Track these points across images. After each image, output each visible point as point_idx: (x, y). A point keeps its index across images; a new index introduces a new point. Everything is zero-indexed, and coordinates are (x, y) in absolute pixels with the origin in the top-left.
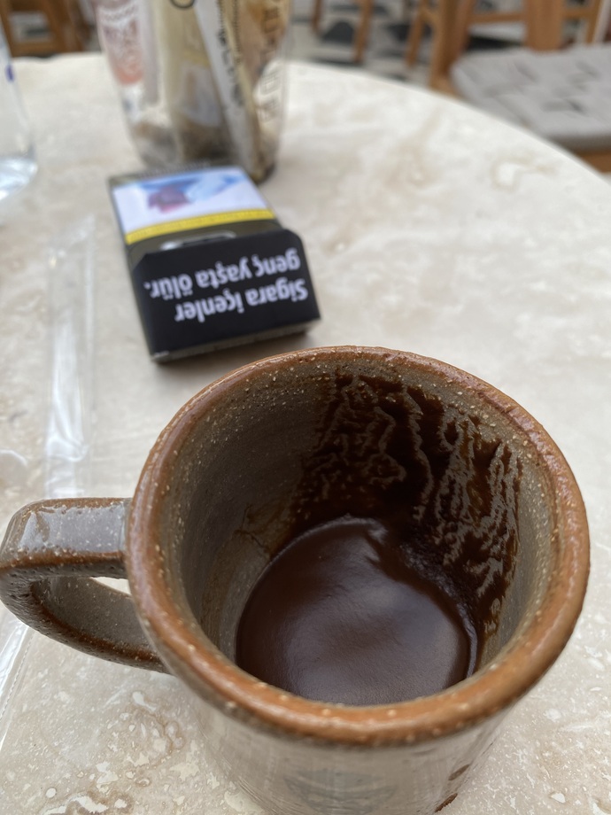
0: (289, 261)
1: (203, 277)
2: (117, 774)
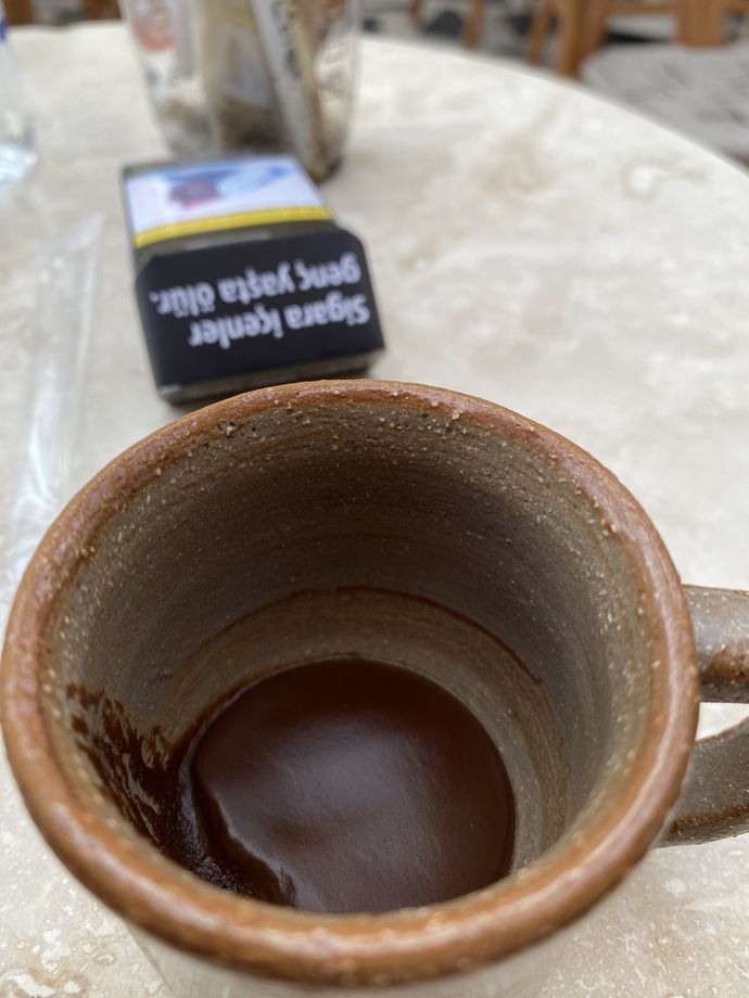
0: (345, 271)
1: (229, 289)
2: (71, 946)
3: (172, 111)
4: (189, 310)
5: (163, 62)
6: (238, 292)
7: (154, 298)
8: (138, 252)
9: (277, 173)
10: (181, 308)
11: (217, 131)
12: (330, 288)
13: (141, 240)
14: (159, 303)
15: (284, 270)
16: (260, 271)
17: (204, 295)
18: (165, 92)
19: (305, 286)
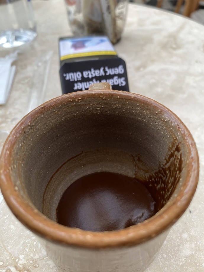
0: (120, 70)
1: (86, 74)
2: (27, 261)
3: (74, 23)
4: (74, 79)
5: (73, 9)
6: (88, 75)
7: (65, 75)
8: (61, 62)
9: (102, 41)
10: (72, 78)
11: (86, 28)
12: (115, 75)
13: (62, 59)
14: (66, 77)
15: (102, 69)
16: (95, 69)
17: (79, 75)
18: (72, 17)
19: (108, 74)
